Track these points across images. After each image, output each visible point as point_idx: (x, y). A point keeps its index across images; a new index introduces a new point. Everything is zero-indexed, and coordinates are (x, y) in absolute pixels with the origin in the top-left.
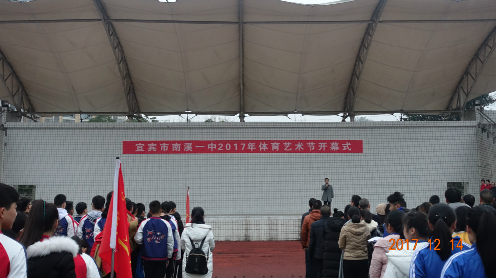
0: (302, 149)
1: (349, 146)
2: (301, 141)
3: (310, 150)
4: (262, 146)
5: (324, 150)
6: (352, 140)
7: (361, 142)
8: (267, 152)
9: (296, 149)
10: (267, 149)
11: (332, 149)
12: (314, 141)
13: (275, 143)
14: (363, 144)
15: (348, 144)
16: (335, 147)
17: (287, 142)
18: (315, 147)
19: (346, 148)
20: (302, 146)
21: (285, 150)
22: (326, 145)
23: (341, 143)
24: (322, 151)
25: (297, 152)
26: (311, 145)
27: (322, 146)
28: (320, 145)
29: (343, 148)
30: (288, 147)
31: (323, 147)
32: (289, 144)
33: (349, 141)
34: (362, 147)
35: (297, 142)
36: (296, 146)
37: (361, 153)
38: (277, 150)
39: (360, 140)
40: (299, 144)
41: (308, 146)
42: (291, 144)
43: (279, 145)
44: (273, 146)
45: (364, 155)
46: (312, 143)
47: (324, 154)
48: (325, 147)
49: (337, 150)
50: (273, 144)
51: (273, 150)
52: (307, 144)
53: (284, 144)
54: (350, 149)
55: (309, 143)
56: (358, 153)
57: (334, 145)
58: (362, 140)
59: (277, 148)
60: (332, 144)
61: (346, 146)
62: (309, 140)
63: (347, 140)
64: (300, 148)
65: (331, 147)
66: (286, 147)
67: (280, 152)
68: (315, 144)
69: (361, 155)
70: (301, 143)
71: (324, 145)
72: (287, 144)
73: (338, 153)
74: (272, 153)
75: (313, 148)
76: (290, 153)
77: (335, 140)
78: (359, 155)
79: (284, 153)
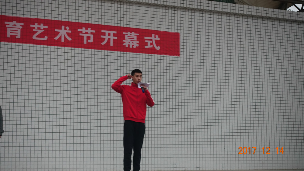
0: (70, 39)
1: (155, 40)
2: (66, 24)
3: (85, 42)
5: (112, 44)
6: (162, 30)
7: (176, 36)
9: (56, 38)
11: (126, 44)
12: (93, 26)
13: (14, 22)
14: (181, 41)
15: (155, 38)
16: (131, 40)
17: (39, 21)
18: (94, 38)
19: (152, 44)
20: (68, 34)
21: (34, 37)
22: (114, 35)
23: (143, 34)
24: (107, 47)
25: (58, 43)
26: (86, 33)
27: (107, 37)
28: (104, 34)
29: (147, 44)
30: (40, 32)
31: (109, 39)
32: (42, 26)
33: (156, 32)
34: (178, 45)
35: (59, 24)
36: (59, 33)
37: (177, 57)
38: (17, 37)
39: (176, 31)
40: (62, 29)
41: (81, 34)
42: (46, 27)
43: (21, 27)
44: (8, 28)
45: (182, 60)
46: (89, 29)
47: (110, 53)
48: (114, 40)
49: (135, 47)
50: (8, 24)
51: (8, 36)
52: (79, 30)
53: (32, 26)
54: (157, 47)
55: (82, 29)
56: (171, 56)
57: (129, 37)
58: (178, 32)
59: (17, 33)
60: (126, 35)
61: (151, 40)
62: (82, 23)
63: (153, 29)
64: (65, 37)
65: (124, 41)
66: (37, 32)
67: (23, 43)
68: (94, 31)
69: (176, 59)
70: (68, 28)
71: (112, 35)
72: (39, 26)
73: (136, 52)
74: (6, 43)
75: (90, 39)
76: (44, 44)
77: (131, 27)
78: (174, 59)
79: (31, 45)
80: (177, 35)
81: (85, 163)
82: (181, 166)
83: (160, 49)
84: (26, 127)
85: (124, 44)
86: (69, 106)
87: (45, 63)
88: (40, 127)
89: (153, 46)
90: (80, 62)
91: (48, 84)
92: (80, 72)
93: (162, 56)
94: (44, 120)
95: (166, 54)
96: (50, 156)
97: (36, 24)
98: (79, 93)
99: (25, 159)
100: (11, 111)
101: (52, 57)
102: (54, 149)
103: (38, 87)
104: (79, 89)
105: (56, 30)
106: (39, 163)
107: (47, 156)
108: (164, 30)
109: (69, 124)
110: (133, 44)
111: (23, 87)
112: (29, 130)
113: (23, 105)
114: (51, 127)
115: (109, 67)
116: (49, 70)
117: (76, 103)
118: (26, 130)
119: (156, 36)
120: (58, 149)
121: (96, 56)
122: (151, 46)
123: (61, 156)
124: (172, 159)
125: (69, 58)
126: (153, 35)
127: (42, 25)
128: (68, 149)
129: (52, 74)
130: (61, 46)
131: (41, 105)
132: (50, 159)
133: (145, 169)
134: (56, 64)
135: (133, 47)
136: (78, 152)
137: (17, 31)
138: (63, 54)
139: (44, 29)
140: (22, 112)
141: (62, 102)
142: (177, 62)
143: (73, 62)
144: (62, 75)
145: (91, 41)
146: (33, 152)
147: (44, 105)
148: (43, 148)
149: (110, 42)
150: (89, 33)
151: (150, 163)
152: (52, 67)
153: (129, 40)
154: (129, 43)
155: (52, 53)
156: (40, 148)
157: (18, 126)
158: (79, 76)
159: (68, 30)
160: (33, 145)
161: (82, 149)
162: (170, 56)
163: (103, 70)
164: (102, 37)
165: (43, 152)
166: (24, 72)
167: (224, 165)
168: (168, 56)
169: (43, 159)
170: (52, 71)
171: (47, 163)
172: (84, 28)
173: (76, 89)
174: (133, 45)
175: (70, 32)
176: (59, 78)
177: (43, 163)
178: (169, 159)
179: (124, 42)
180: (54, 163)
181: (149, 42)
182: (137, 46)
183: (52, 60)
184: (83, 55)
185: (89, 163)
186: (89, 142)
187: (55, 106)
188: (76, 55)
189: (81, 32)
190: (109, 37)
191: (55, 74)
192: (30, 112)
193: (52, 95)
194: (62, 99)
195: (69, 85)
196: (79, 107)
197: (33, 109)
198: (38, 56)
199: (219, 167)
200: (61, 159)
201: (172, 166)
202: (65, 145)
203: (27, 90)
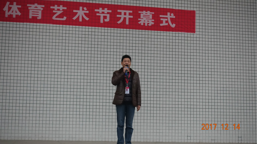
0: (87, 19)
2: (84, 5)
3: (102, 21)
4: (10, 9)
5: (127, 23)
6: (177, 8)
8: (18, 19)
9: (75, 18)
10: (19, 14)
11: (141, 23)
12: (109, 7)
13: (36, 5)
14: (197, 18)
15: (170, 16)
17: (59, 3)
18: (110, 17)
19: (167, 22)
20: (85, 14)
21: (54, 18)
22: (130, 14)
24: (123, 26)
25: (77, 23)
26: (103, 13)
27: (122, 16)
28: (120, 13)
29: (162, 22)
30: (59, 13)
31: (125, 18)
32: (61, 8)
33: (171, 11)
34: (194, 22)
36: (77, 13)
37: (193, 34)
38: (38, 18)
39: (192, 9)
40: (80, 10)
41: (97, 14)
42: (65, 8)
43: (42, 9)
44: (30, 10)
45: (198, 36)
46: (106, 9)
47: (125, 31)
48: (129, 18)
49: (150, 25)
50: (31, 7)
51: (30, 17)
52: (96, 10)
53: (52, 7)
54: (173, 24)
55: (99, 9)
56: (187, 33)
57: (145, 16)
58: (194, 10)
59: (38, 14)
60: (141, 14)
61: (167, 18)
62: (99, 4)
63: (168, 7)
64: (83, 17)
65: (139, 19)
66: (57, 13)
67: (43, 23)
68: (110, 11)
69: (192, 36)
70: (85, 9)
71: (127, 14)
72: (58, 8)
73: (151, 30)
74: (28, 24)
75: (106, 19)
76: (63, 24)
77: (147, 6)
78: (189, 36)
79: (51, 25)
80: (193, 13)
81: (100, 133)
82: (195, 138)
83: (175, 27)
84: (45, 99)
85: (139, 23)
86: (86, 81)
87: (64, 41)
88: (59, 99)
89: (169, 24)
90: (96, 40)
91: (67, 61)
92: (96, 49)
93: (178, 33)
94: (62, 93)
95: (181, 31)
96: (68, 126)
97: (56, 6)
98: (96, 68)
99: (44, 129)
100: (32, 85)
101: (71, 35)
102: (71, 120)
103: (57, 63)
104: (96, 65)
105: (74, 11)
106: (57, 132)
107: (64, 126)
108: (180, 8)
109: (85, 97)
110: (148, 22)
111: (43, 63)
112: (48, 102)
113: (43, 79)
114: (69, 100)
115: (125, 44)
116: (67, 48)
117: (92, 78)
118: (45, 102)
119: (171, 14)
120: (74, 119)
121: (112, 34)
122: (167, 24)
123: (78, 126)
124: (186, 131)
125: (87, 36)
126: (169, 14)
127: (61, 6)
128: (84, 120)
129: (70, 51)
130: (79, 25)
131: (59, 80)
132: (68, 129)
133: (159, 140)
134: (74, 42)
135: (148, 25)
136: (94, 123)
137: (38, 12)
138: (80, 33)
139: (63, 10)
140: (42, 86)
141: (79, 77)
142: (192, 39)
143: (90, 39)
144: (80, 52)
145: (107, 20)
146: (51, 122)
147: (63, 80)
148: (61, 119)
149: (126, 21)
150: (106, 12)
151: (164, 134)
152: (70, 45)
153: (145, 19)
154: (145, 21)
155: (71, 32)
156: (58, 119)
157: (38, 99)
158: (96, 52)
159: (86, 10)
160: (51, 116)
161: (97, 120)
162: (185, 33)
163: (118, 47)
164: (118, 16)
165: (61, 122)
166: (44, 50)
167: (240, 139)
168: (184, 33)
169: (61, 129)
170: (70, 48)
171: (64, 133)
172: (101, 9)
173: (92, 65)
174: (148, 24)
175: (88, 12)
176: (76, 55)
177: (61, 133)
178: (183, 131)
179: (140, 21)
180: (71, 133)
181: (164, 20)
182: (152, 24)
183: (71, 38)
184: (100, 34)
185: (104, 133)
186: (104, 114)
187: (72, 80)
188: (93, 33)
189: (98, 12)
190: (125, 16)
191: (73, 51)
192: (49, 86)
193: (69, 70)
194: (79, 74)
195: (86, 62)
196: (95, 81)
197: (52, 83)
198: (58, 35)
199: (235, 140)
200: (78, 129)
201: (186, 138)
202: (81, 116)
203: (46, 66)
